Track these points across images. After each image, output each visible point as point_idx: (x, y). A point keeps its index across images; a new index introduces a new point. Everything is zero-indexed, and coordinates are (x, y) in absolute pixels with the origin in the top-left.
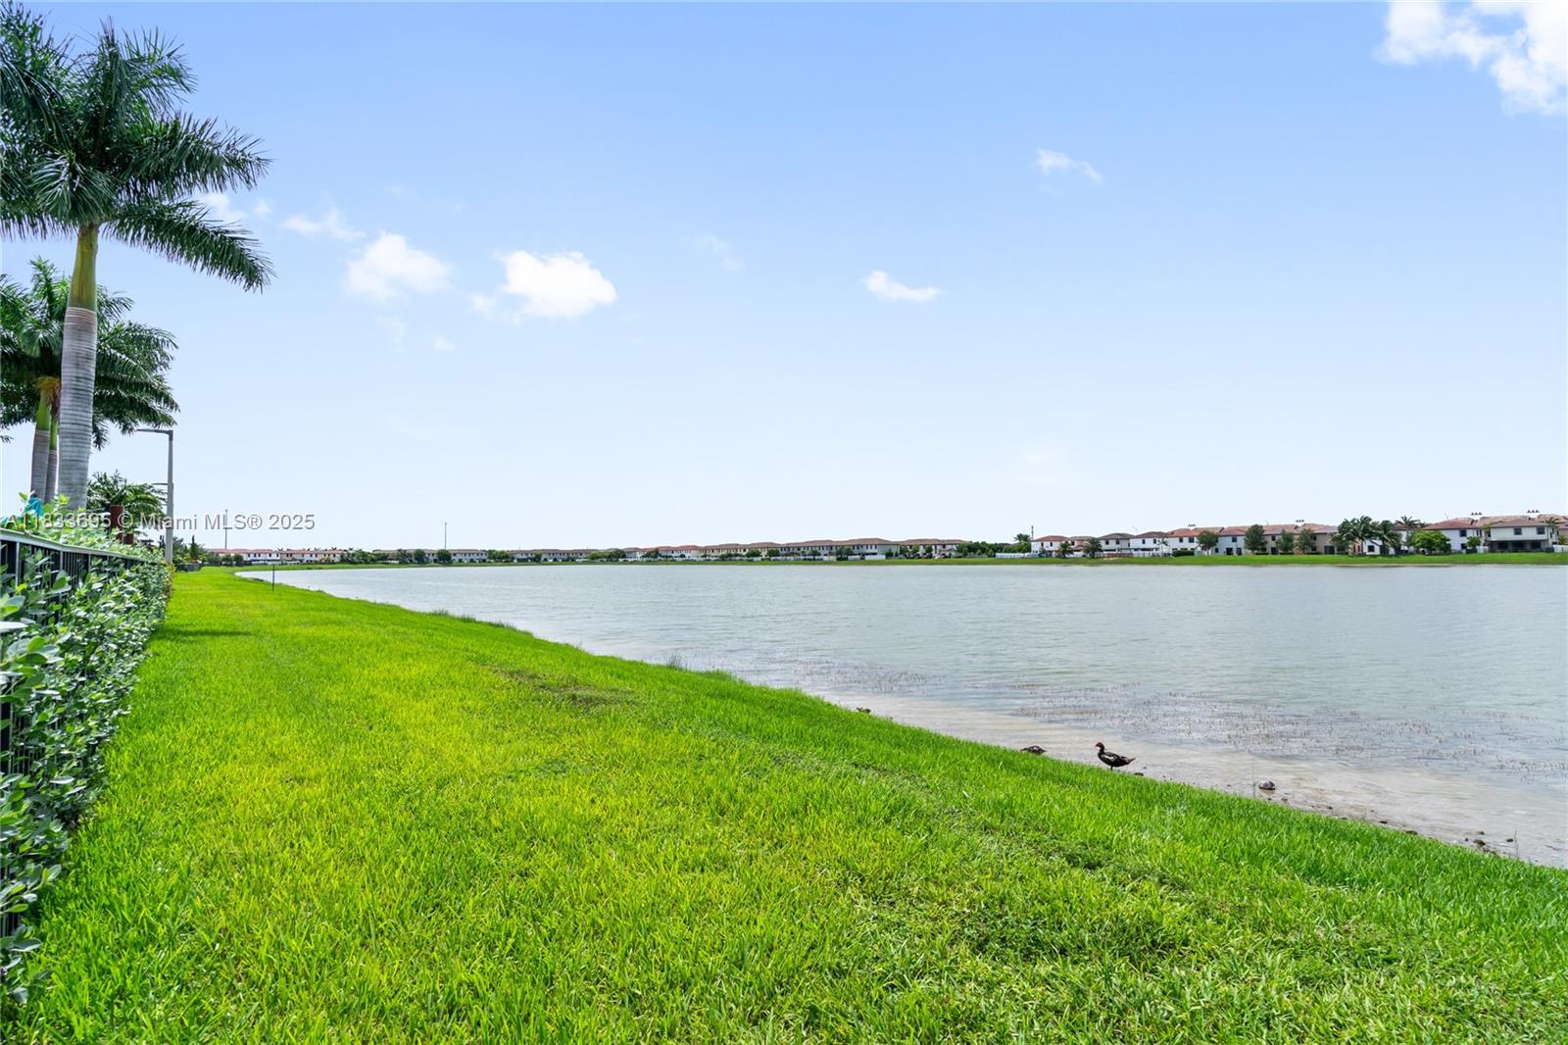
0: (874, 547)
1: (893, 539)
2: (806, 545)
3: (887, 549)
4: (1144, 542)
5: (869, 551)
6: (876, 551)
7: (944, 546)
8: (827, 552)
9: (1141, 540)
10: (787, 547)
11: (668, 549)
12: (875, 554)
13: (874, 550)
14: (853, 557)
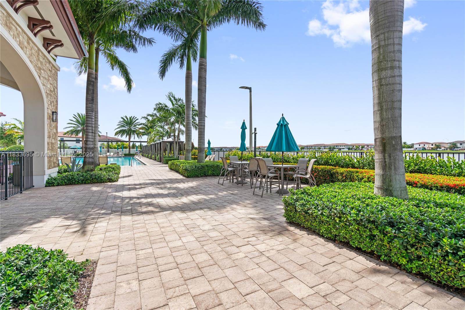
0: (343, 146)
1: (349, 143)
2: (315, 146)
3: (348, 147)
4: (420, 145)
5: (341, 147)
6: (344, 148)
7: (368, 146)
8: (323, 148)
9: (418, 145)
10: (307, 146)
11: (262, 147)
12: (344, 149)
13: (343, 147)
14: (336, 150)
